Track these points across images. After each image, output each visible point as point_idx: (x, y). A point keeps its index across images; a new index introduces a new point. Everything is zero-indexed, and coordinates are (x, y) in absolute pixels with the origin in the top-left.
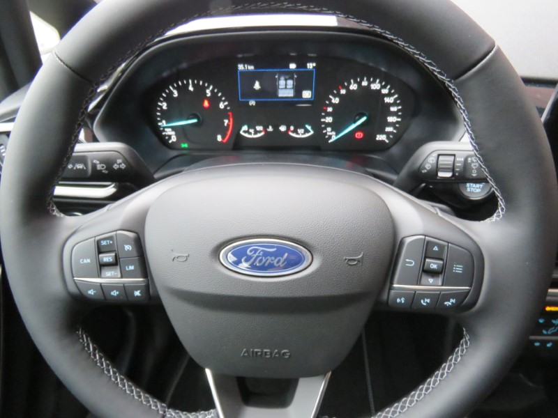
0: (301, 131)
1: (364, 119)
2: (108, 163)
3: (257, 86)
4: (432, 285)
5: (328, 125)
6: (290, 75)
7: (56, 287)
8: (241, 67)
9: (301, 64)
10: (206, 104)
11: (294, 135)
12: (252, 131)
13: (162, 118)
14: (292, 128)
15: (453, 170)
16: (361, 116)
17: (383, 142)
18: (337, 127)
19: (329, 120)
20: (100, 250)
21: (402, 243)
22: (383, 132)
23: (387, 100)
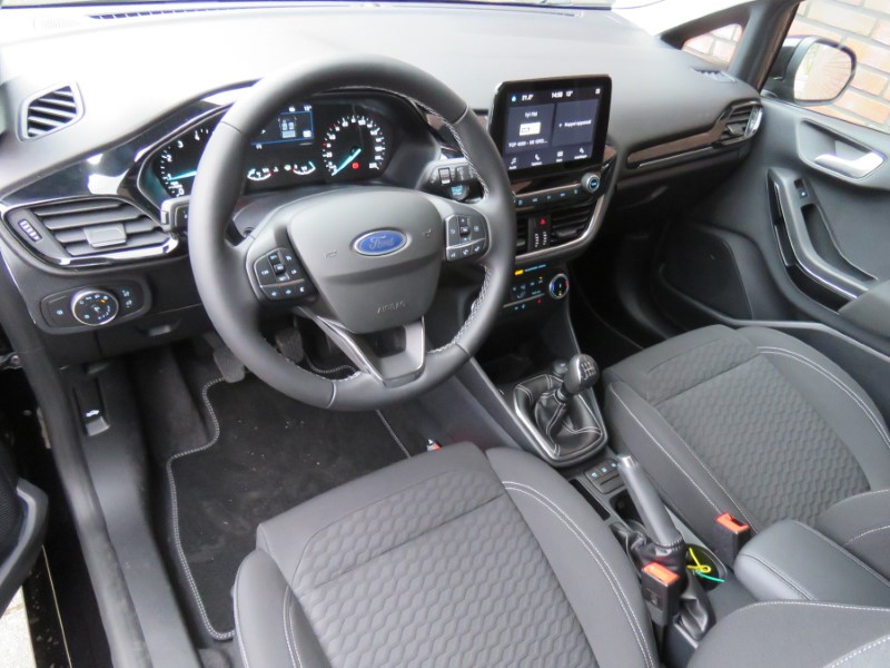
0: (304, 168)
1: (359, 151)
3: (264, 132)
4: (467, 243)
5: (329, 159)
6: (290, 118)
9: (299, 108)
11: (299, 173)
12: (258, 174)
13: (167, 172)
14: (296, 166)
15: (450, 178)
16: (356, 149)
17: (374, 169)
18: (337, 161)
19: (329, 155)
20: (272, 262)
21: (445, 222)
22: (374, 161)
23: (372, 133)
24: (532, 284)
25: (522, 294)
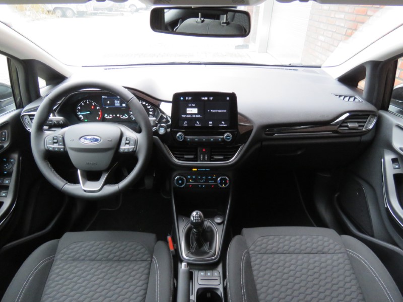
0: (124, 116)
2: (58, 122)
3: (108, 102)
4: (127, 146)
5: (131, 114)
6: (118, 99)
7: (42, 148)
8: (103, 97)
10: (93, 107)
11: (122, 118)
12: (108, 116)
13: (79, 112)
14: (121, 115)
20: (54, 139)
23: (148, 107)
24: (210, 177)
25: (203, 181)
